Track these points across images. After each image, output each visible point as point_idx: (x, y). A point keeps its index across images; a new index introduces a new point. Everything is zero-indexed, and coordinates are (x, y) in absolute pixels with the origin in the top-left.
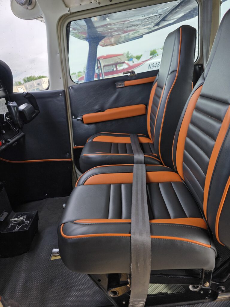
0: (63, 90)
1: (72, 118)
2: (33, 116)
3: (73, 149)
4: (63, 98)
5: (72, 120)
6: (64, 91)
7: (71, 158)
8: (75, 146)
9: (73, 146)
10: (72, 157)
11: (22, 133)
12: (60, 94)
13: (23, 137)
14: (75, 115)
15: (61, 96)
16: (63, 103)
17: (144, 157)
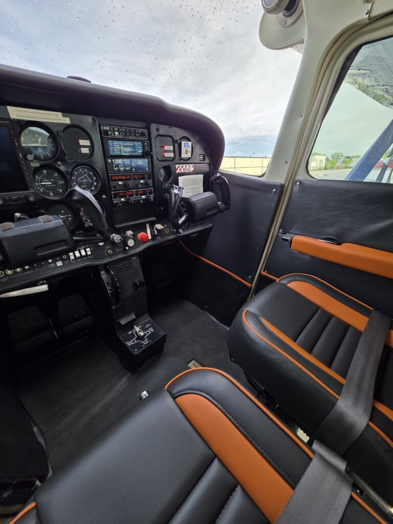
0: (282, 184)
1: (278, 232)
2: (207, 214)
3: (260, 274)
4: (276, 198)
5: (277, 234)
6: (282, 186)
7: (252, 284)
8: (264, 271)
9: (261, 270)
10: (254, 283)
11: (210, 225)
12: (274, 190)
13: (210, 229)
14: (285, 228)
15: (275, 192)
16: (274, 205)
17: (368, 425)
